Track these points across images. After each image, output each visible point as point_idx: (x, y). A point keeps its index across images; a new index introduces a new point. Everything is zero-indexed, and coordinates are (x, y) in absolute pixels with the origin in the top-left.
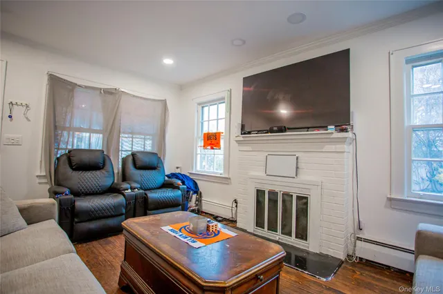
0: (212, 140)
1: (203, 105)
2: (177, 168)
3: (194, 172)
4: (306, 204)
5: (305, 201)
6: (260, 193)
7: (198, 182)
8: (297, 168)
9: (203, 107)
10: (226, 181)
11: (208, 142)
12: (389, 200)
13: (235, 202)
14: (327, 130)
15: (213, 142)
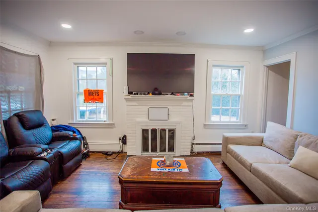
0: (93, 96)
1: (78, 65)
2: (53, 120)
3: (75, 122)
4: (173, 133)
5: (172, 132)
6: (145, 132)
7: (79, 129)
8: (168, 114)
9: (78, 67)
10: (111, 126)
11: (90, 97)
12: (205, 125)
13: (120, 139)
14: (184, 95)
15: (96, 97)
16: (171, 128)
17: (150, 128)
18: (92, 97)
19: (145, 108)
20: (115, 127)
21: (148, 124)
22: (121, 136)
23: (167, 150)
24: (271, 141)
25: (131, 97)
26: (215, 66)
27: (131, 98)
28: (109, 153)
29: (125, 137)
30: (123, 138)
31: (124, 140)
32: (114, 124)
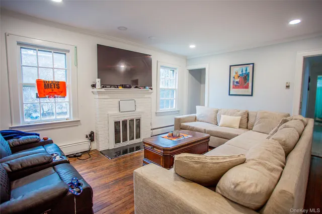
0: (52, 88)
4: (139, 122)
8: (135, 106)
9: (21, 48)
10: (76, 123)
11: (46, 90)
12: (156, 113)
13: (87, 137)
14: (145, 88)
15: (55, 90)
16: (138, 117)
17: (121, 120)
18: (50, 90)
19: (116, 101)
20: (81, 124)
21: (119, 116)
22: (88, 133)
23: (135, 138)
24: (203, 117)
25: (103, 90)
26: (162, 67)
27: (105, 91)
28: (77, 155)
29: (92, 133)
30: (90, 135)
31: (91, 137)
32: (79, 121)
